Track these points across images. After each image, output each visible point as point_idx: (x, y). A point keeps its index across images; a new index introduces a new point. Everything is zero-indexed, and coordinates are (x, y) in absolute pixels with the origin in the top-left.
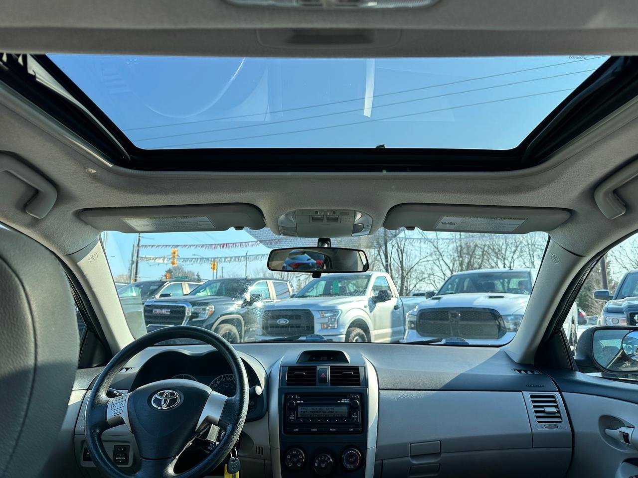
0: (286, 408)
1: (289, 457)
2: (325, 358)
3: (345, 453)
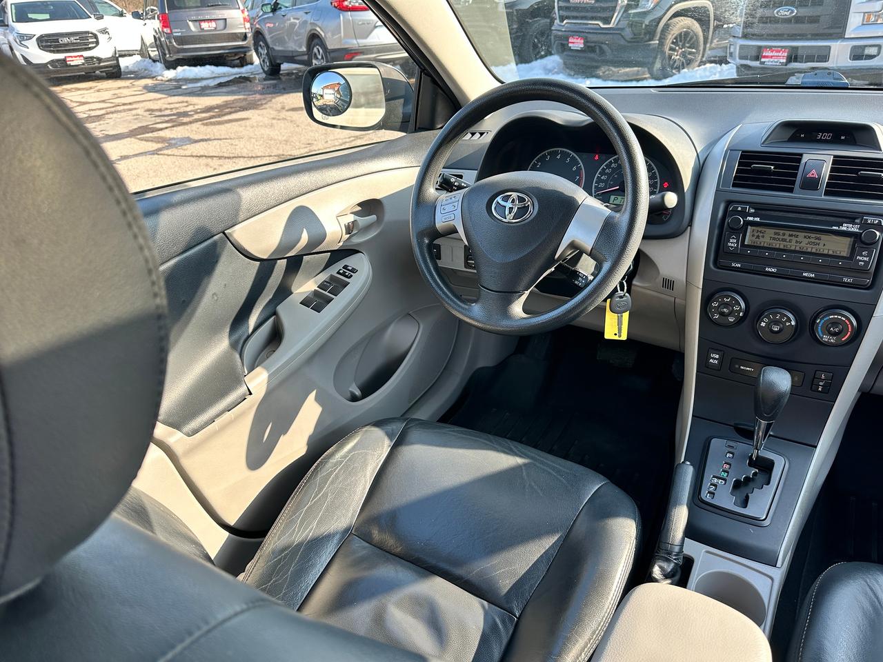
0: (722, 229)
1: (715, 304)
2: (827, 136)
3: (823, 318)
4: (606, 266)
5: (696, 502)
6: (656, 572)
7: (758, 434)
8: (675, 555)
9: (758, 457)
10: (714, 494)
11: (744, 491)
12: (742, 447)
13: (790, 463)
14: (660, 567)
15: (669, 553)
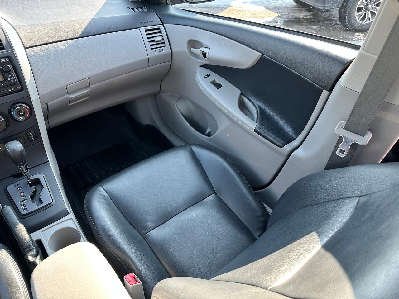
3: (13, 110)
6: (31, 258)
7: (23, 171)
8: (32, 245)
9: (31, 181)
10: (26, 208)
11: (36, 198)
12: (22, 181)
13: (45, 174)
14: (31, 255)
15: (29, 247)
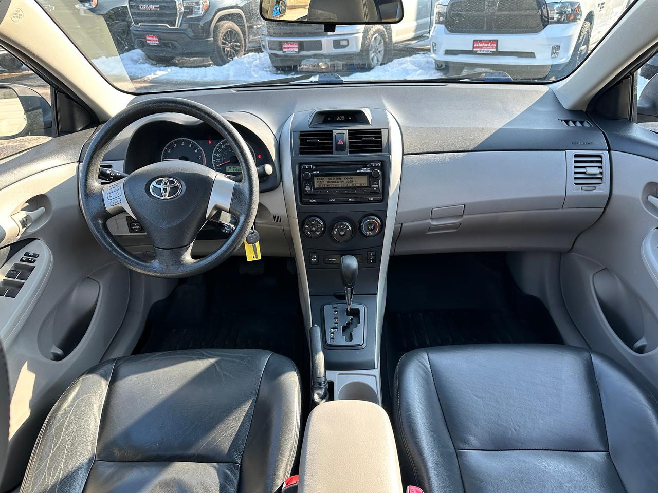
0: (301, 180)
1: (307, 226)
2: (342, 118)
3: (365, 221)
4: (242, 219)
5: (327, 347)
6: (316, 398)
7: (348, 295)
8: (324, 383)
9: (350, 309)
10: (334, 338)
11: (348, 331)
12: (341, 306)
13: (367, 308)
14: (318, 394)
15: (320, 384)
